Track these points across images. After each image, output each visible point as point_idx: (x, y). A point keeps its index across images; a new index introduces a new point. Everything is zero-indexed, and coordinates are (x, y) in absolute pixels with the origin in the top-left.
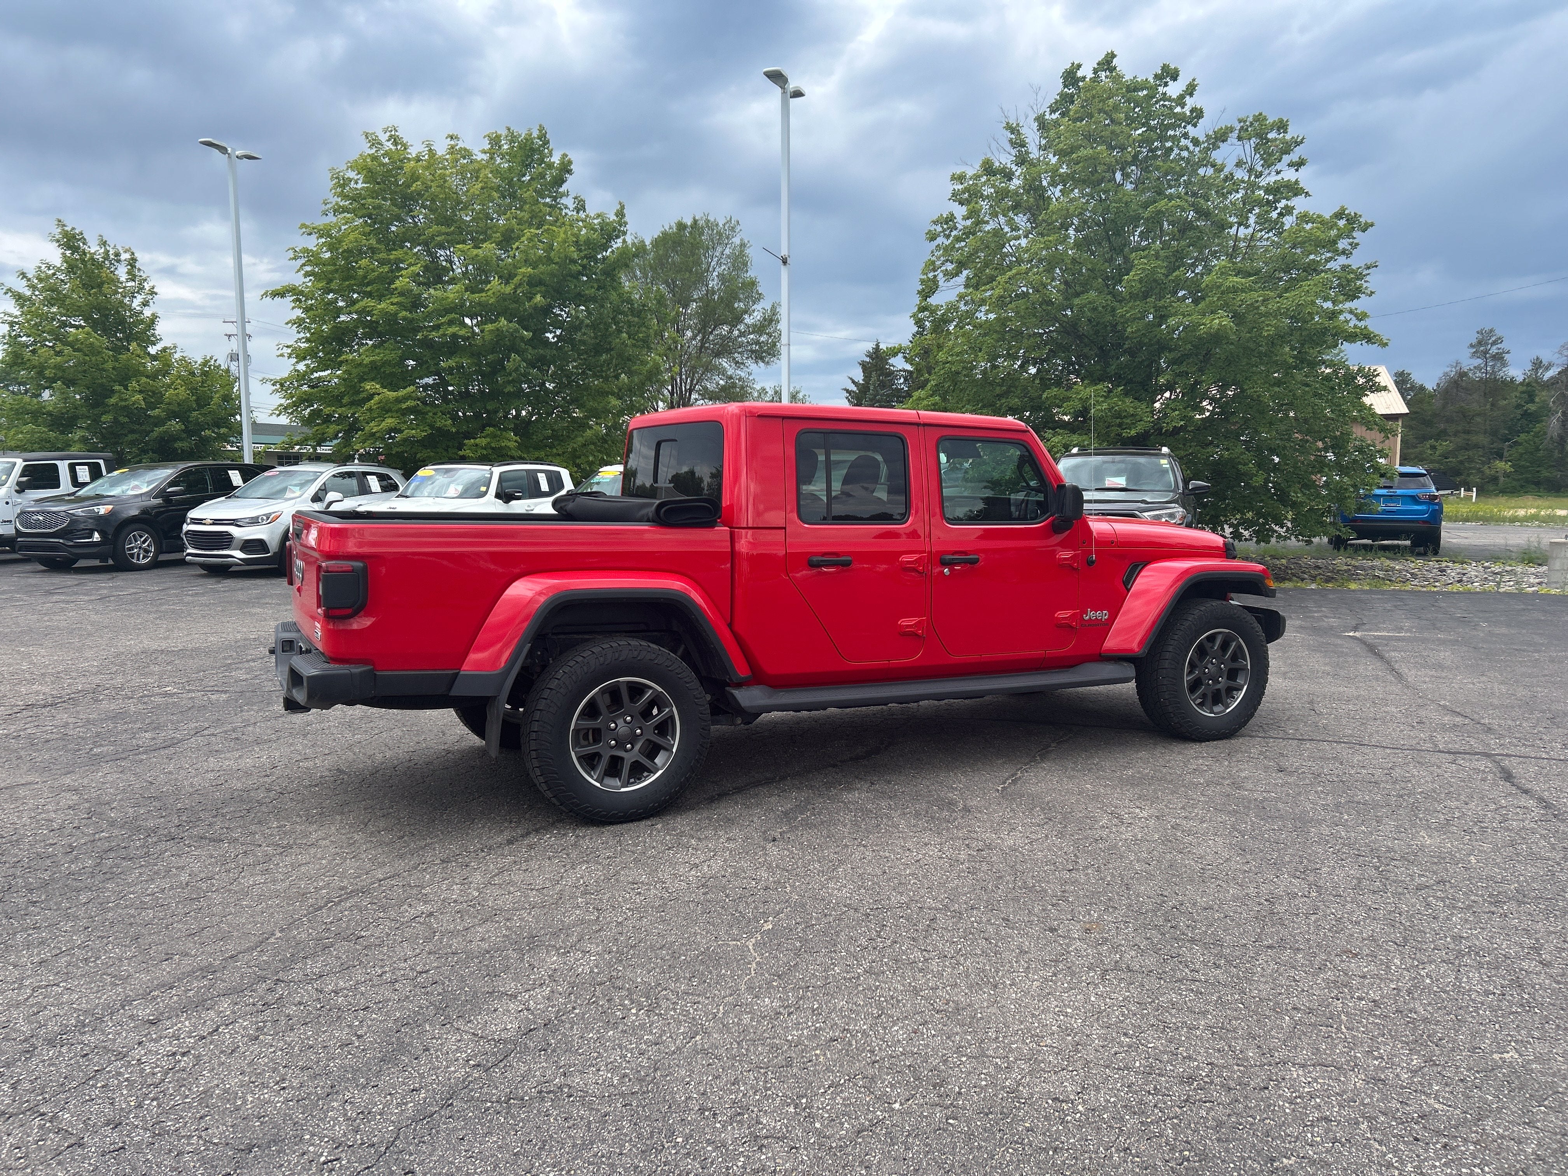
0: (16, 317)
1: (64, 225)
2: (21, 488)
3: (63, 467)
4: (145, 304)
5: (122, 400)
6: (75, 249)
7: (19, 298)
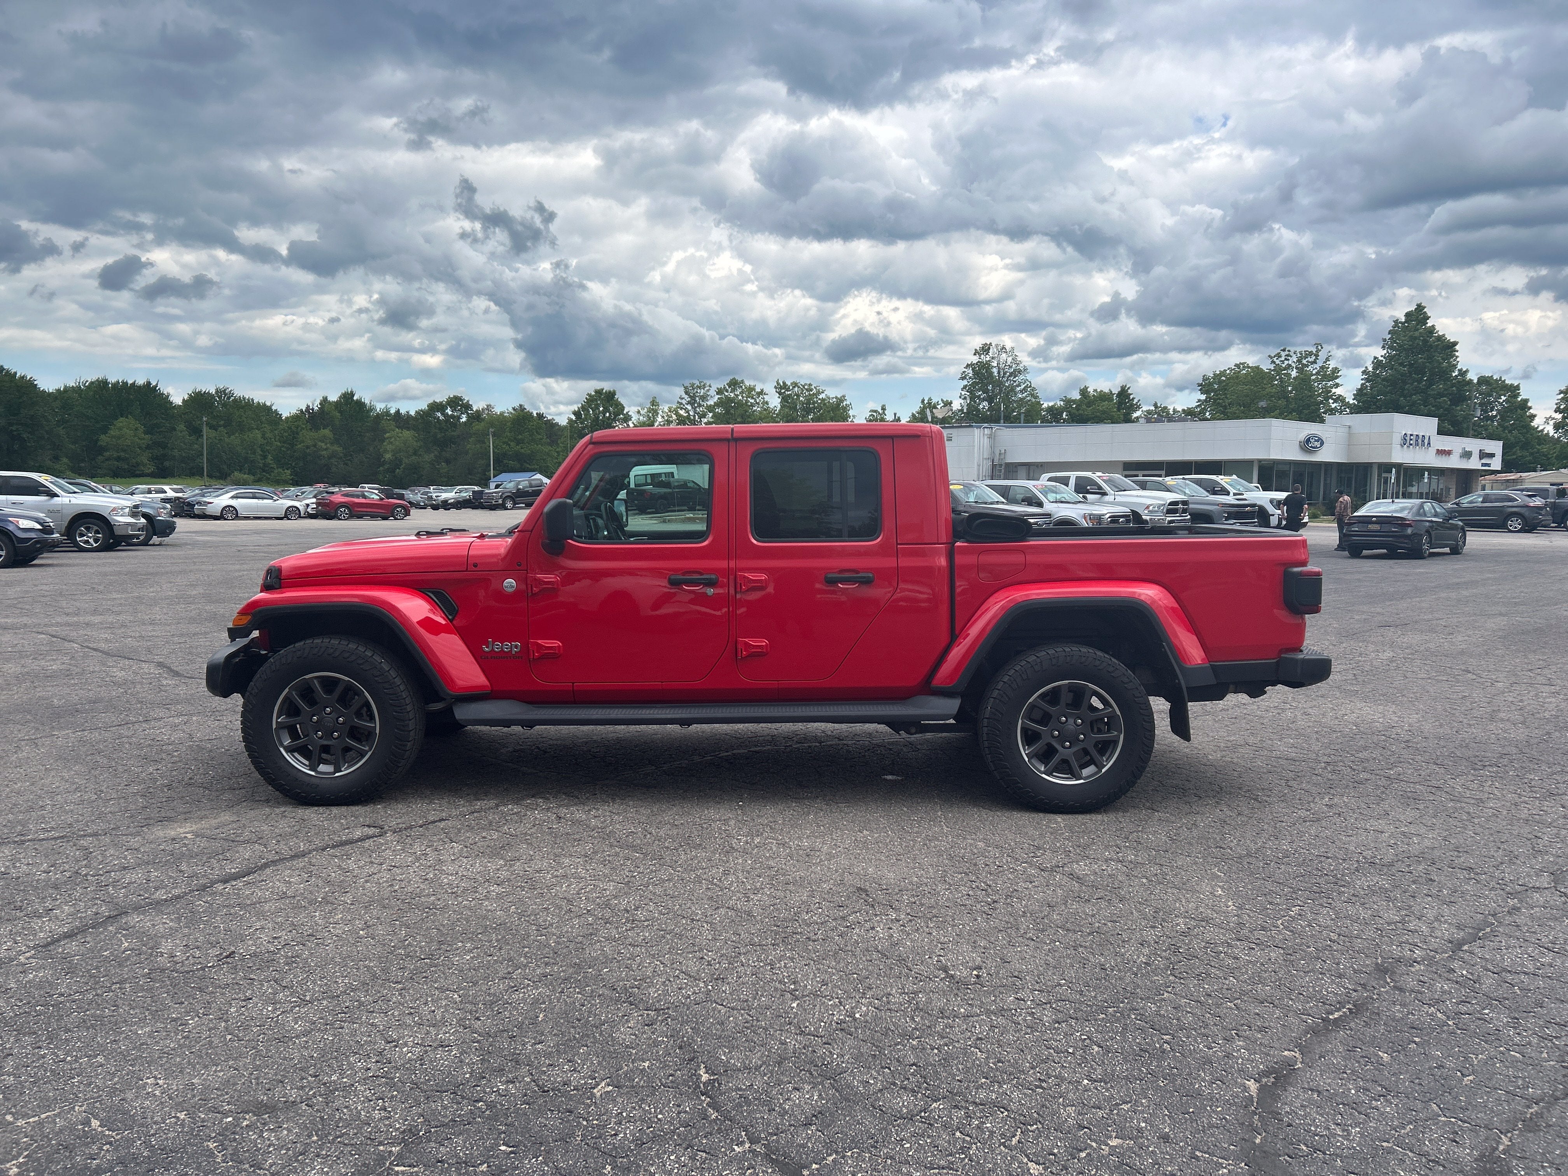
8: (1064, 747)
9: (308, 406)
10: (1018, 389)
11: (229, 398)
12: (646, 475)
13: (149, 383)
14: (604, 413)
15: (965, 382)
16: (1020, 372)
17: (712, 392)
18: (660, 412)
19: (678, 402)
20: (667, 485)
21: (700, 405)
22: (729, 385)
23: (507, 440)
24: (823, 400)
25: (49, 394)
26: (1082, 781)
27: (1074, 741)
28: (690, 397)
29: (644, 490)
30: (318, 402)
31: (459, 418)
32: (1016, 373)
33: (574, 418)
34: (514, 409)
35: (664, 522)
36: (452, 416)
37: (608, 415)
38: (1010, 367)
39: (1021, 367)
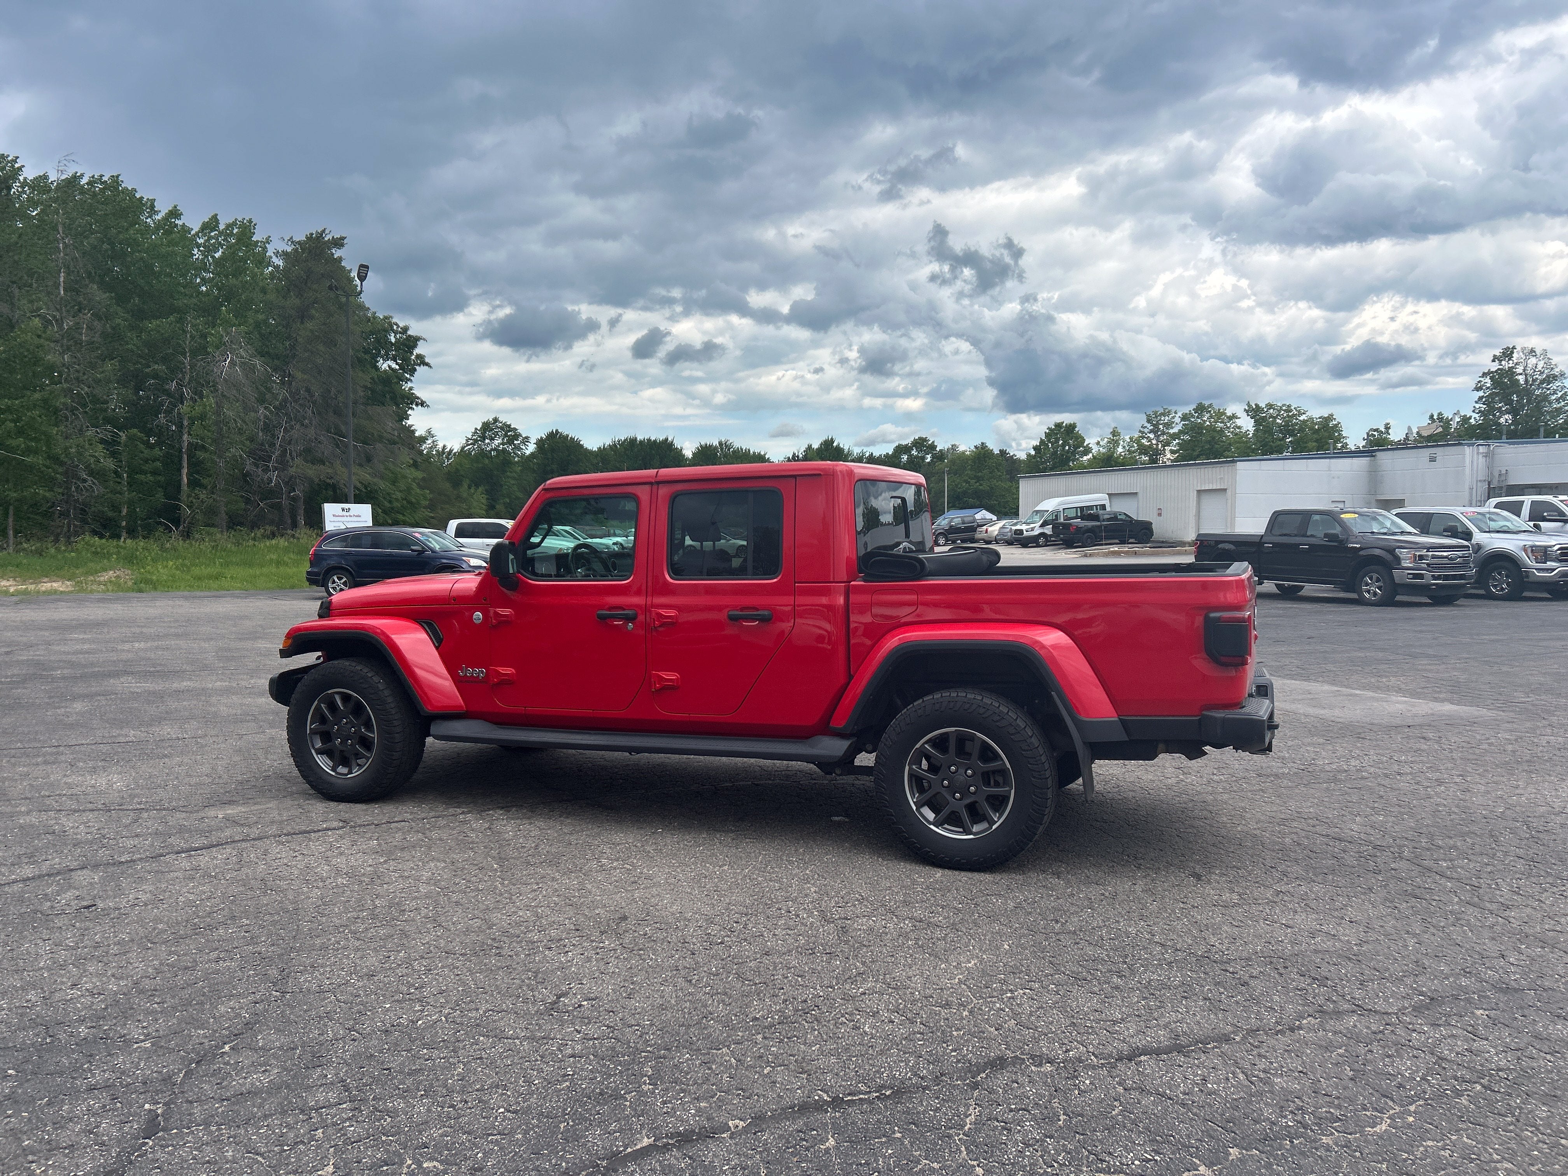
8: (954, 798)
9: (794, 454)
10: (1553, 397)
11: (729, 450)
12: (1076, 508)
13: (667, 439)
14: (1063, 446)
15: (1481, 393)
16: (1555, 377)
17: (1177, 420)
18: (1122, 443)
19: (1140, 431)
20: (1095, 517)
21: (1163, 433)
22: (1196, 411)
23: (967, 478)
24: (1304, 421)
25: (591, 452)
26: (971, 837)
27: (965, 793)
28: (1153, 425)
29: (1070, 524)
30: (803, 449)
31: (923, 458)
32: (1551, 378)
33: (1033, 452)
34: (976, 447)
35: (1086, 556)
36: (917, 457)
37: (1067, 448)
38: (1542, 373)
39: (1556, 371)
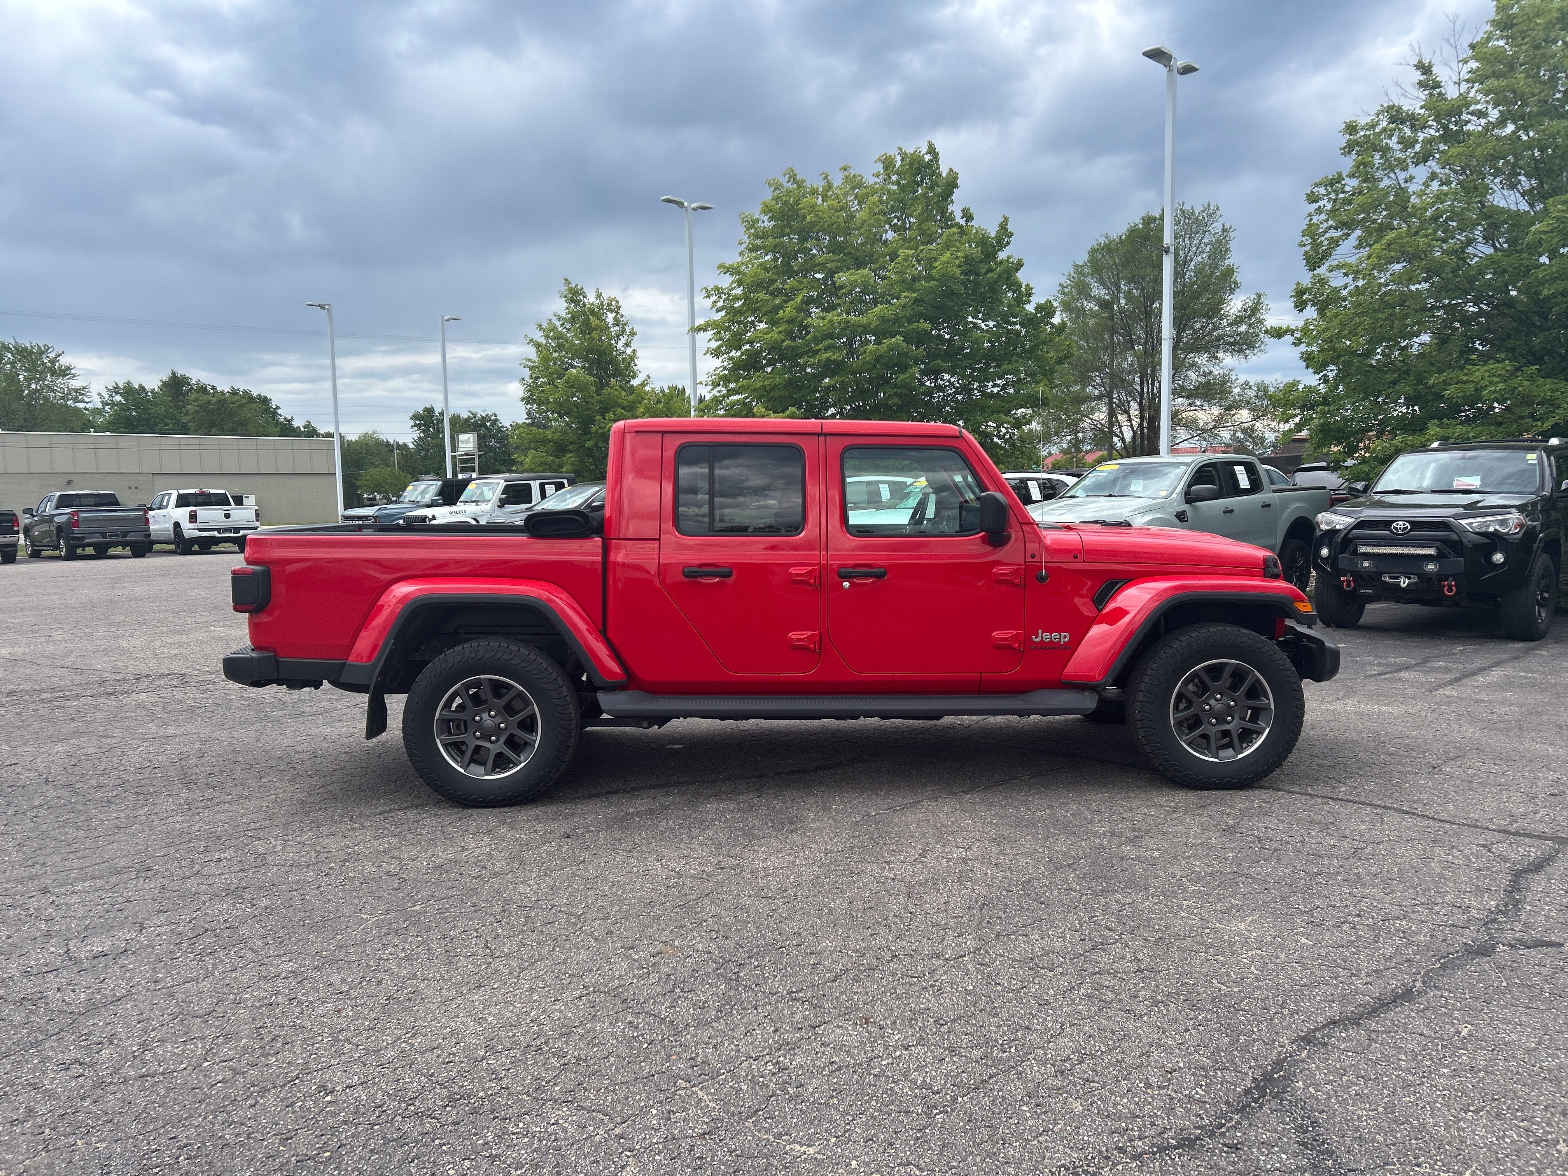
0: (534, 362)
1: (570, 283)
2: (502, 503)
3: (535, 486)
4: (627, 345)
5: (601, 428)
6: (577, 303)
7: (538, 345)
